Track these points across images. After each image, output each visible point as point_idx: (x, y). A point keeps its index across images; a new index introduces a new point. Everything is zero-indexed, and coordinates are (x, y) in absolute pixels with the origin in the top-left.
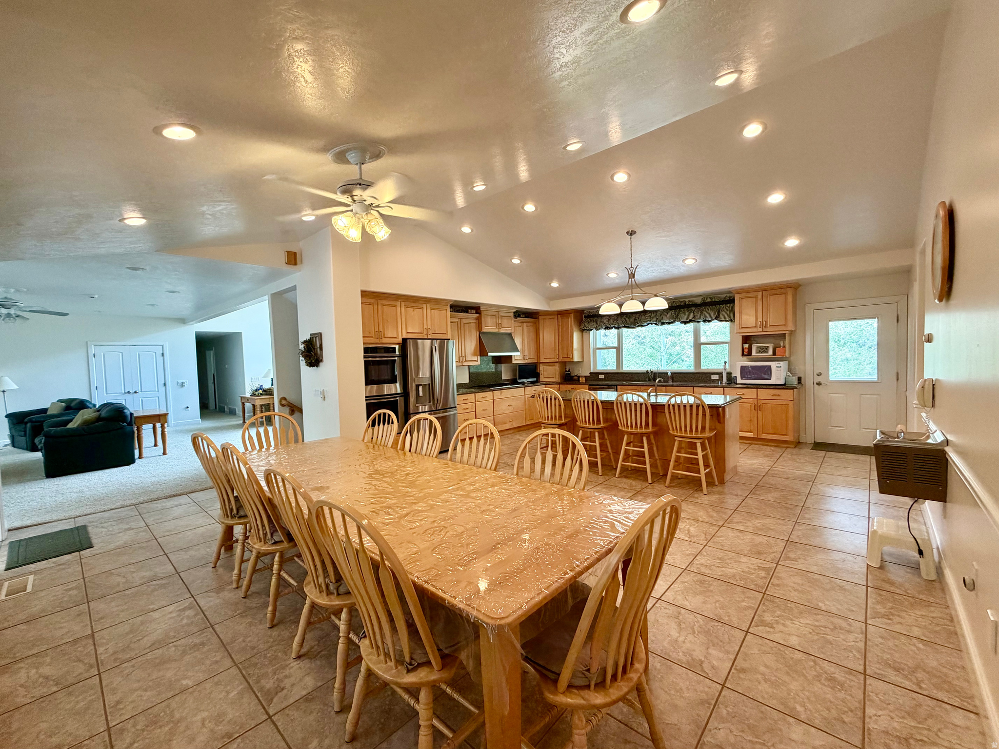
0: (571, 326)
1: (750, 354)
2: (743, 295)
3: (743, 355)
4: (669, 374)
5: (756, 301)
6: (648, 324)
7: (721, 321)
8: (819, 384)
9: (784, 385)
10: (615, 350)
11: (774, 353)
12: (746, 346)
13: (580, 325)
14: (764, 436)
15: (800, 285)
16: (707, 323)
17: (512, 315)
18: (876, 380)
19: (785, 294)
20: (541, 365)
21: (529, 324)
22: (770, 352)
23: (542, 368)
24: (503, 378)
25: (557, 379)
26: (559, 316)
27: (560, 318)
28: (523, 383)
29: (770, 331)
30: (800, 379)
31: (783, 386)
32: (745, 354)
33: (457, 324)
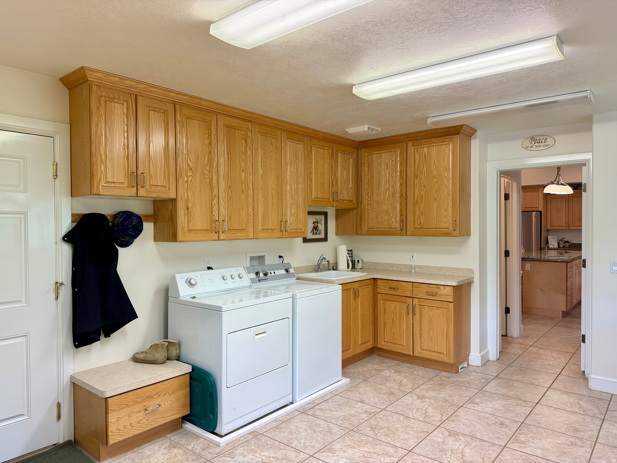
33: (564, 198)
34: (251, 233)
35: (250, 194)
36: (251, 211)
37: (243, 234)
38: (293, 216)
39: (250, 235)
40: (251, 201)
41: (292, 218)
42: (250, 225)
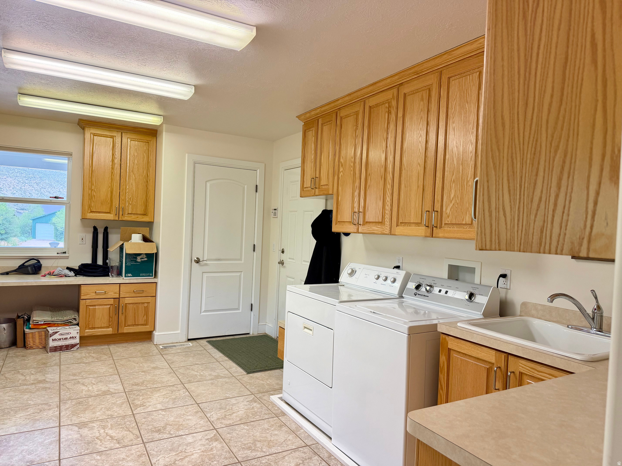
34: (387, 227)
35: (389, 178)
36: (388, 200)
37: (378, 228)
38: (453, 202)
39: (386, 229)
40: (389, 187)
41: (451, 205)
42: (387, 217)
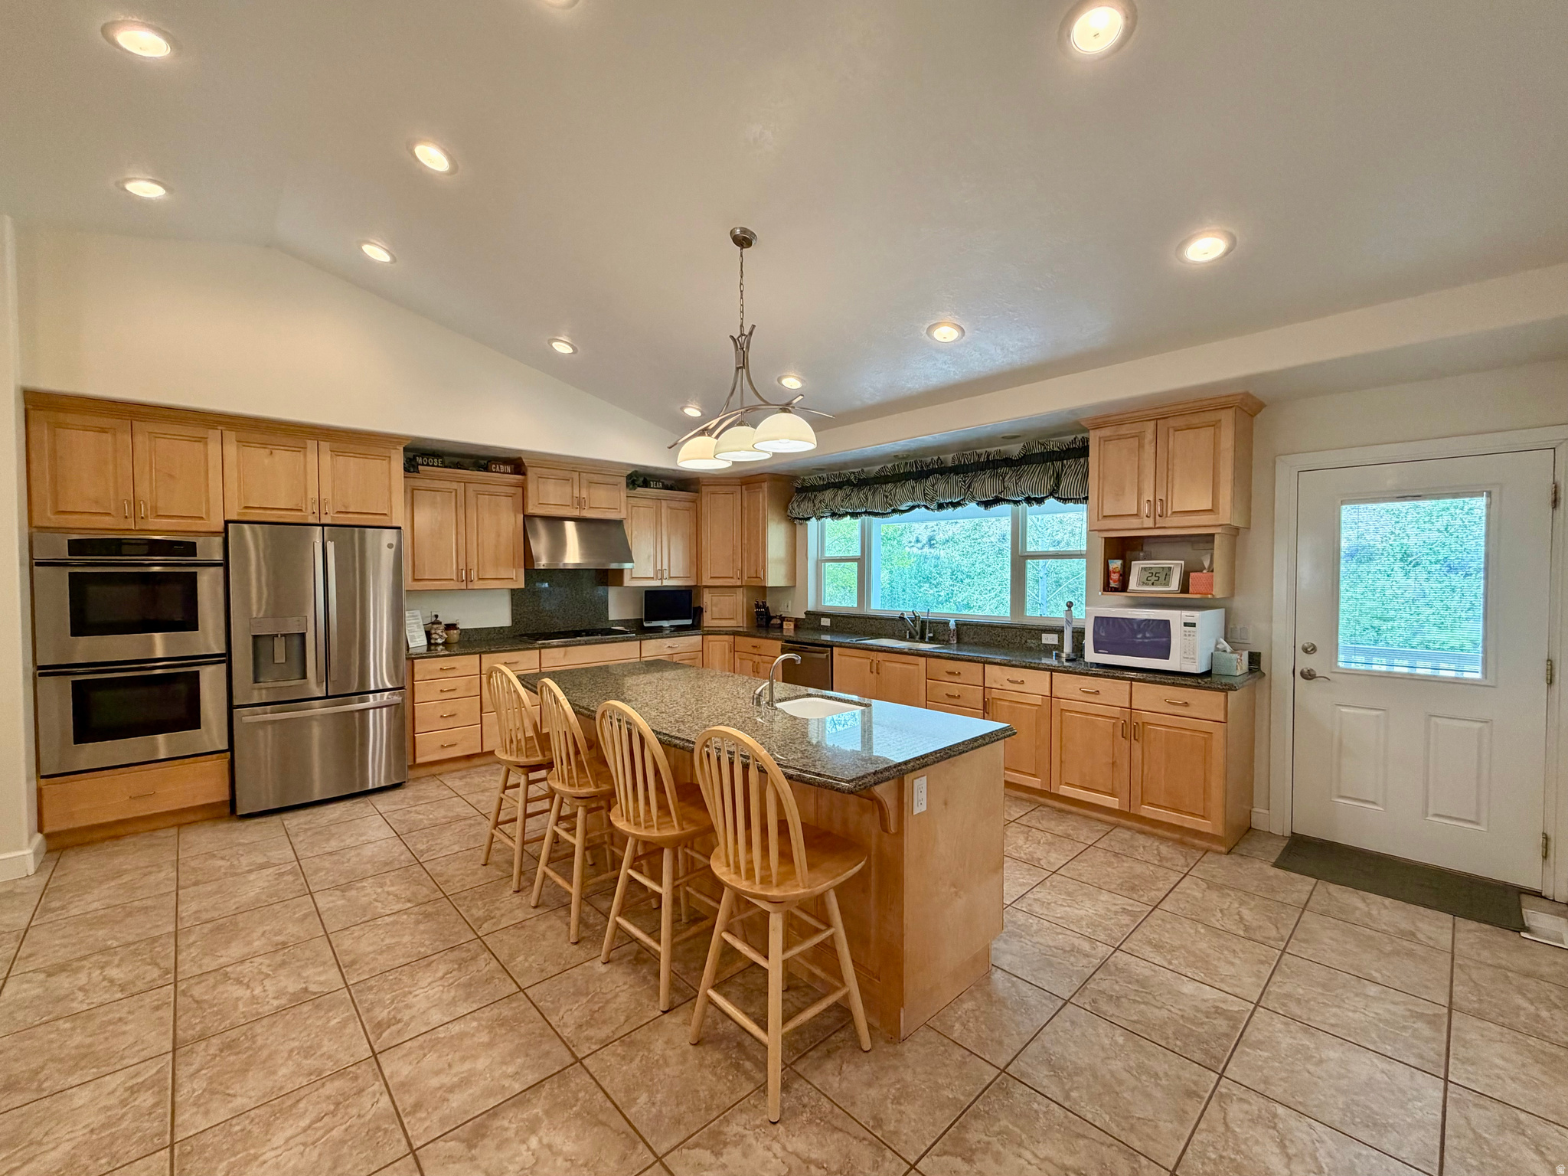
0: (764, 510)
1: (1123, 587)
2: (1106, 432)
3: (1107, 588)
4: (952, 625)
5: (1141, 446)
6: (912, 508)
7: (1065, 500)
8: (1308, 675)
9: (1208, 674)
10: (855, 565)
11: (1185, 588)
12: (1115, 565)
13: (786, 508)
14: (1147, 811)
15: (1261, 406)
16: (1035, 506)
17: (623, 481)
18: (1478, 676)
19: (1216, 425)
20: (706, 591)
21: (674, 504)
22: (1175, 584)
23: (707, 599)
24: (611, 618)
25: (739, 622)
26: (744, 487)
27: (745, 493)
28: (660, 629)
29: (1174, 526)
30: (1254, 659)
31: (1204, 679)
32: (1112, 584)
33: (454, 494)
